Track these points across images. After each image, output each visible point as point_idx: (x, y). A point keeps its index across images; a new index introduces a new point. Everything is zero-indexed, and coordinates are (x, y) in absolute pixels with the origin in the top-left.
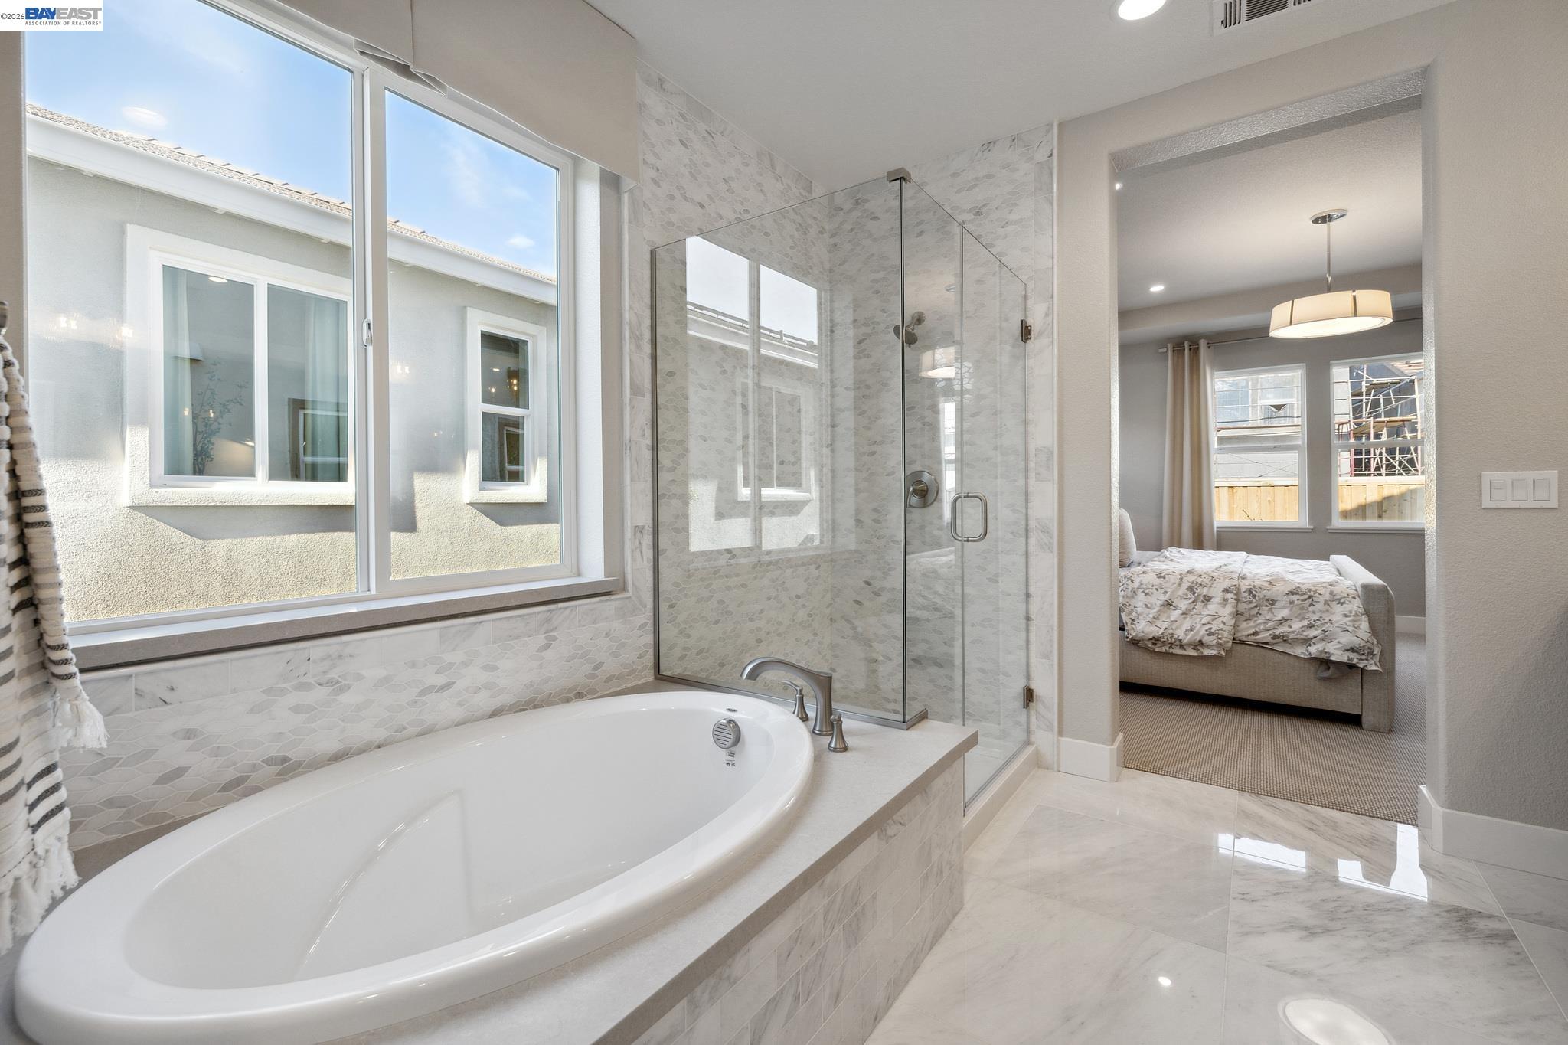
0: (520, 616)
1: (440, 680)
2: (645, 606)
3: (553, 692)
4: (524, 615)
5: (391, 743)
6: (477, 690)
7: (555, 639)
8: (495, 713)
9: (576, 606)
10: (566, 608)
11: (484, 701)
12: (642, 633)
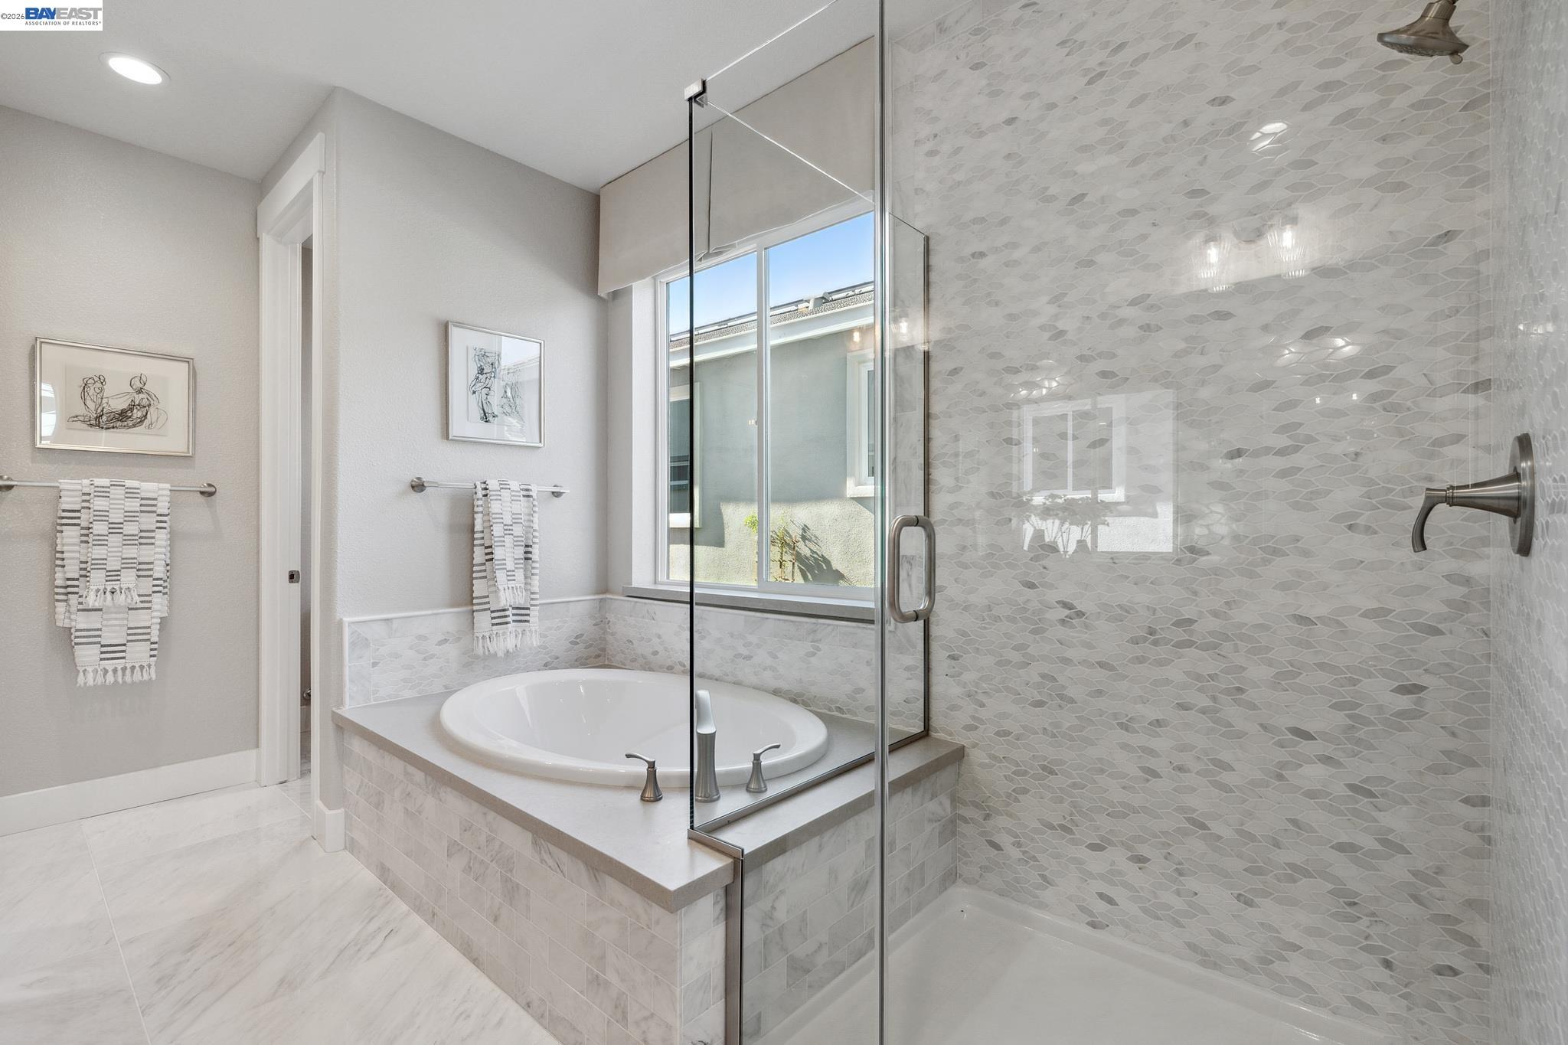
0: (792, 621)
1: (745, 652)
2: (914, 647)
3: (818, 696)
4: (796, 622)
5: (721, 681)
6: (765, 669)
7: (819, 649)
8: (776, 692)
9: (837, 626)
10: (829, 625)
11: (768, 679)
12: (910, 676)
